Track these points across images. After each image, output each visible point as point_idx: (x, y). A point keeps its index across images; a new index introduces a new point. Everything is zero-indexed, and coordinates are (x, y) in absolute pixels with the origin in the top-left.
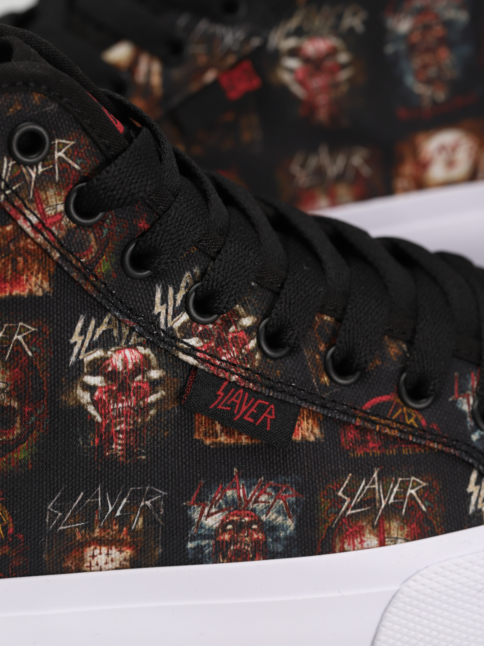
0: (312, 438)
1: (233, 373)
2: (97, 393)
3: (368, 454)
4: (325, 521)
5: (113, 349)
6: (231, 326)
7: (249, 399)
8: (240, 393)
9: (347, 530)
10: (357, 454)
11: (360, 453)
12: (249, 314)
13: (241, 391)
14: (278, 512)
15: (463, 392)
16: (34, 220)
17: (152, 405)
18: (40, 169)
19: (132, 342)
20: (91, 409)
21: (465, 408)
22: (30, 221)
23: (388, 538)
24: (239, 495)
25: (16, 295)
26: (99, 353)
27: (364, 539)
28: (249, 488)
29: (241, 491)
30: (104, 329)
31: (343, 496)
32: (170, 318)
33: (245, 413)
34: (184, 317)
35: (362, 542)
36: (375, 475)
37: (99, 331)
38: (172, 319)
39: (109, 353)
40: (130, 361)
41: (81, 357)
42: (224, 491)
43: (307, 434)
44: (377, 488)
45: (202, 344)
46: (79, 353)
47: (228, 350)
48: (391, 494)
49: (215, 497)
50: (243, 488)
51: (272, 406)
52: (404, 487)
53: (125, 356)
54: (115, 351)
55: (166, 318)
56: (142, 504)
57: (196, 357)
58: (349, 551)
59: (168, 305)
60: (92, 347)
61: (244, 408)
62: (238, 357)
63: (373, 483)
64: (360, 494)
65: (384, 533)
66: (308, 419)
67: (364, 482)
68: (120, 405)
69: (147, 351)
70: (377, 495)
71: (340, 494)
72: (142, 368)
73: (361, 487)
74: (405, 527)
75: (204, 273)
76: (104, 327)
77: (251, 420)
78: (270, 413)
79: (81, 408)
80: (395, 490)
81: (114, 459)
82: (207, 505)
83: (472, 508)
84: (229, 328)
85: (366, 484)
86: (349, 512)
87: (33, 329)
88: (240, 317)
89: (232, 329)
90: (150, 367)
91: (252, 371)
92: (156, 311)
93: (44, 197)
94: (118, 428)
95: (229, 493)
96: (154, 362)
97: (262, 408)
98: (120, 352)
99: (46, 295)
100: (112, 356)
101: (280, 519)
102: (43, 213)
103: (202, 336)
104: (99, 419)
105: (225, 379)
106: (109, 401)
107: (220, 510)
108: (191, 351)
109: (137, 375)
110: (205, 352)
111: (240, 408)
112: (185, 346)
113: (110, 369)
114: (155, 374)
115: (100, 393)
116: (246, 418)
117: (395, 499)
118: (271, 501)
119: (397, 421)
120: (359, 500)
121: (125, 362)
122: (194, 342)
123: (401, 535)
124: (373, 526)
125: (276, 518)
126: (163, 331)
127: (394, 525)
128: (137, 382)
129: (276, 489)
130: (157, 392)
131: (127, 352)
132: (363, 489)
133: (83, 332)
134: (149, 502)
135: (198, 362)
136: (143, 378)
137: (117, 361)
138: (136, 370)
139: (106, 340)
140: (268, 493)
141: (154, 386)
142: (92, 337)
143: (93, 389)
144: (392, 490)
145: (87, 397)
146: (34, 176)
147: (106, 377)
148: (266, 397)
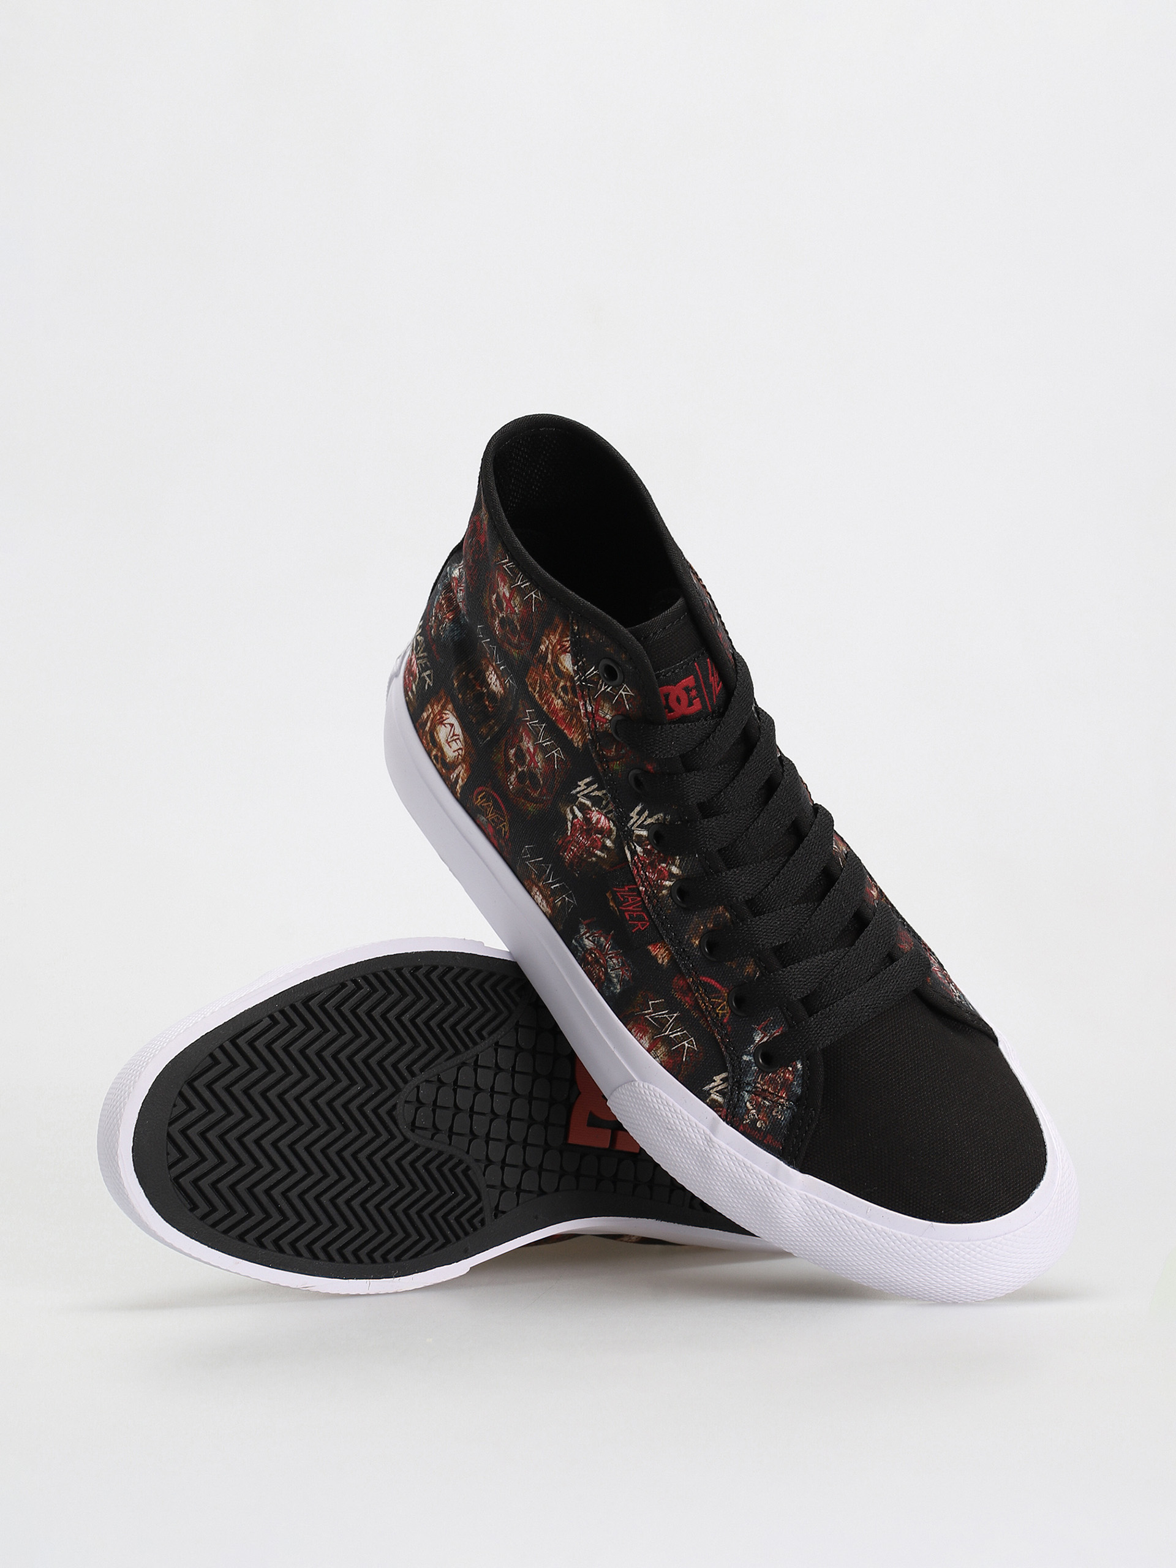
0: (660, 961)
1: (644, 886)
2: (576, 820)
3: (681, 1001)
4: (634, 1008)
5: (597, 809)
6: (665, 863)
7: (638, 907)
8: (636, 899)
9: (639, 1024)
10: (676, 995)
11: (678, 996)
12: (679, 867)
13: (639, 899)
14: (617, 976)
15: (764, 1031)
16: (589, 709)
17: (596, 855)
18: (609, 689)
19: (609, 816)
20: (569, 824)
21: (757, 1039)
23: (654, 1051)
24: (606, 946)
25: (565, 733)
26: (588, 803)
27: (644, 1038)
28: (612, 948)
29: (608, 945)
30: (599, 795)
31: (650, 1006)
32: (636, 825)
33: (629, 911)
34: (644, 833)
35: (641, 1038)
36: (675, 1015)
37: (596, 793)
38: (637, 827)
39: (594, 809)
40: (601, 824)
41: (578, 795)
42: (601, 936)
43: (659, 956)
44: (670, 1022)
45: (642, 855)
46: (579, 792)
47: (653, 872)
48: (675, 1033)
49: (595, 933)
50: (609, 945)
51: (648, 924)
52: (684, 1037)
53: (600, 819)
54: (597, 811)
55: (634, 823)
56: (564, 896)
57: (632, 858)
58: (633, 1035)
59: (639, 818)
60: (587, 796)
61: (631, 908)
62: (654, 881)
63: (671, 1018)
64: (660, 1015)
65: (654, 1047)
66: (666, 950)
67: (667, 1012)
68: (582, 839)
69: (614, 828)
70: (667, 1025)
71: (650, 1003)
72: (605, 833)
73: (664, 1012)
74: (667, 1057)
75: (671, 824)
76: (599, 793)
77: (628, 917)
78: (643, 925)
79: (565, 820)
80: (679, 1034)
81: (562, 858)
82: (589, 932)
83: (708, 1088)
84: (663, 863)
85: (667, 1014)
86: (648, 1017)
87: (563, 757)
88: (673, 864)
89: (664, 865)
90: (609, 837)
91: (656, 896)
92: (631, 815)
93: (602, 704)
94: (573, 848)
95: (602, 939)
96: (613, 837)
97: (640, 919)
98: (599, 814)
99: (578, 748)
100: (594, 811)
101: (615, 980)
102: (597, 711)
103: (645, 851)
104: (569, 833)
105: (636, 884)
106: (578, 831)
107: (593, 942)
108: (634, 853)
109: (599, 834)
110: (639, 861)
111: (628, 906)
112: (632, 847)
113: (588, 816)
114: (608, 843)
115: (577, 822)
116: (626, 914)
117: (674, 1037)
118: (617, 967)
119: (713, 1004)
120: (657, 1017)
121: (598, 821)
122: (639, 849)
123: (661, 1058)
124: (653, 1037)
125: (614, 978)
126: (628, 828)
127: (663, 1049)
128: (596, 837)
129: (623, 965)
130: (603, 853)
131: (603, 818)
132: (663, 1014)
133: (588, 785)
134: (567, 899)
135: (632, 861)
136: (602, 838)
137: (595, 816)
138: (601, 831)
139: (596, 801)
140: (618, 962)
141: (604, 848)
142: (591, 792)
143: (575, 817)
144: (677, 1032)
145: (570, 817)
146: (603, 689)
147: (585, 818)
148: (649, 916)
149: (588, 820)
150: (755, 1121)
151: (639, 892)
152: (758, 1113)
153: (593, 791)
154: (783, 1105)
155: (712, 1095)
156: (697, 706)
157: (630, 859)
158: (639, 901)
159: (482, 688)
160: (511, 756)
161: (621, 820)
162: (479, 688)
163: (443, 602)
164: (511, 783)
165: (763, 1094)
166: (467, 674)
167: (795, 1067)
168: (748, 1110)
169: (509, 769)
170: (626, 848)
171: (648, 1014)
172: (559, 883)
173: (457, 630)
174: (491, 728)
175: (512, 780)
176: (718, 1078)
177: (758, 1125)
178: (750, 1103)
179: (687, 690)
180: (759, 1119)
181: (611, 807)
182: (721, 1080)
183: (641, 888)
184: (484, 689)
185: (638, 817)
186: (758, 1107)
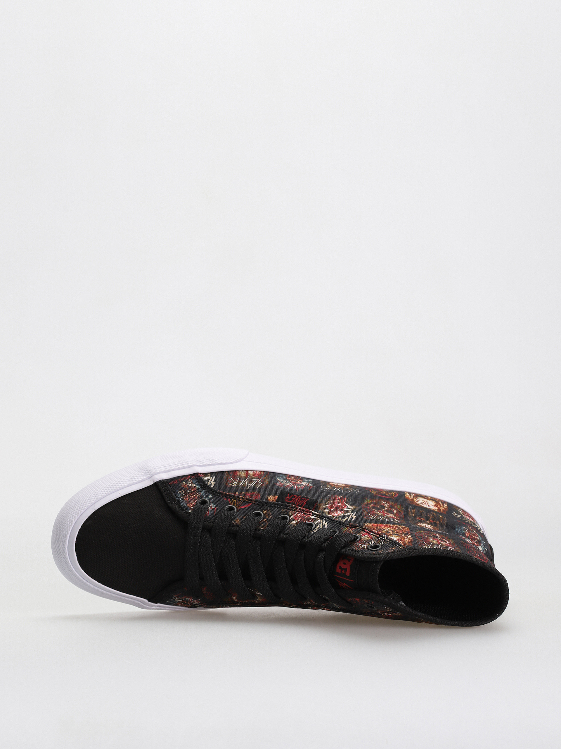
0: (271, 496)
1: (300, 509)
3: (251, 492)
4: (266, 478)
9: (259, 475)
10: (255, 492)
12: (293, 524)
15: (213, 510)
17: (328, 504)
18: (371, 543)
19: (335, 517)
20: (347, 504)
21: (213, 505)
22: (374, 533)
23: (245, 472)
24: (296, 486)
26: (346, 514)
27: (253, 473)
28: (293, 487)
30: (345, 519)
31: (260, 483)
32: (322, 522)
34: (316, 522)
36: (249, 487)
39: (343, 514)
40: (335, 513)
42: (302, 487)
43: (273, 497)
44: (248, 484)
45: (310, 516)
46: (353, 514)
47: (301, 515)
49: (304, 487)
51: (287, 501)
52: (238, 484)
54: (341, 515)
56: (328, 489)
60: (349, 516)
62: (297, 513)
63: (249, 485)
66: (272, 501)
67: (253, 486)
68: (338, 504)
69: (329, 515)
70: (248, 483)
72: (331, 512)
74: (238, 474)
75: (309, 532)
79: (350, 505)
80: (242, 483)
81: (339, 496)
82: (307, 486)
83: (214, 477)
84: (300, 520)
85: (252, 485)
86: (258, 479)
88: (296, 523)
90: (328, 512)
91: (293, 510)
94: (338, 500)
95: (300, 487)
96: (326, 513)
97: (290, 500)
98: (339, 515)
99: (366, 523)
103: (310, 518)
104: (345, 503)
105: (302, 507)
106: (341, 506)
108: (313, 515)
110: (309, 514)
112: (316, 516)
113: (342, 512)
114: (327, 511)
115: (345, 507)
117: (242, 481)
120: (255, 482)
121: (337, 513)
122: (313, 517)
123: (240, 472)
124: (250, 475)
126: (324, 519)
127: (242, 475)
128: (333, 509)
129: (283, 486)
131: (336, 515)
132: (253, 484)
133: (352, 518)
134: (326, 488)
135: (312, 512)
136: (331, 510)
137: (340, 513)
138: (333, 511)
139: (343, 517)
140: (286, 485)
141: (327, 508)
142: (348, 517)
143: (348, 508)
144: (243, 483)
145: (349, 507)
146: (373, 541)
147: (343, 510)
148: (289, 503)
149: (340, 511)
150: (187, 483)
151: (299, 506)
152: (188, 486)
153: (348, 518)
154: (183, 496)
155: (210, 477)
156: (338, 570)
157: (313, 512)
158: (296, 504)
159: (429, 522)
160: (394, 510)
161: (328, 519)
162: (430, 521)
163: (475, 537)
164: (385, 503)
165: (194, 493)
166: (440, 522)
167: (191, 509)
168: (193, 483)
169: (391, 506)
170: (318, 513)
171: (259, 480)
172: (334, 491)
173: (460, 532)
174: (411, 513)
175: (386, 504)
176: (213, 483)
177: (184, 483)
178: (194, 486)
179: (346, 570)
180: (186, 484)
181: (337, 519)
182: (212, 484)
183: (300, 507)
184: (428, 522)
185: (323, 524)
186: (191, 488)
